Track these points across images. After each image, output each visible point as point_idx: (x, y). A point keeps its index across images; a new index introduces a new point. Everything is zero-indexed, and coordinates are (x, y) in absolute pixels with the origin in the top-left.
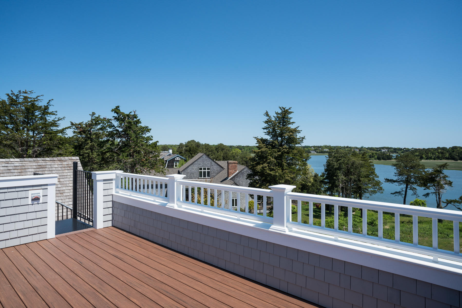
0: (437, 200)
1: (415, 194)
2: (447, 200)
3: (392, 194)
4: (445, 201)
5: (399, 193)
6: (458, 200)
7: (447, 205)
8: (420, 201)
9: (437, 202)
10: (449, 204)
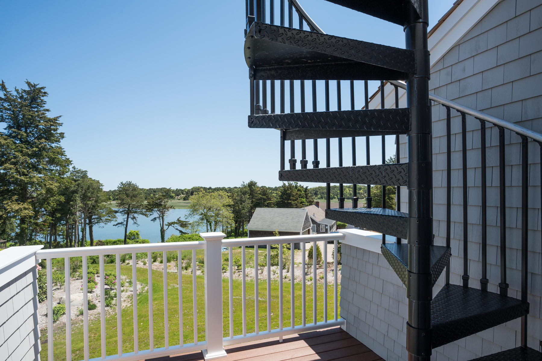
0: (160, 224)
1: (135, 223)
2: (168, 223)
3: (115, 226)
4: (167, 224)
5: (121, 223)
6: (176, 221)
7: (168, 227)
8: (134, 232)
9: (161, 226)
10: (170, 226)
